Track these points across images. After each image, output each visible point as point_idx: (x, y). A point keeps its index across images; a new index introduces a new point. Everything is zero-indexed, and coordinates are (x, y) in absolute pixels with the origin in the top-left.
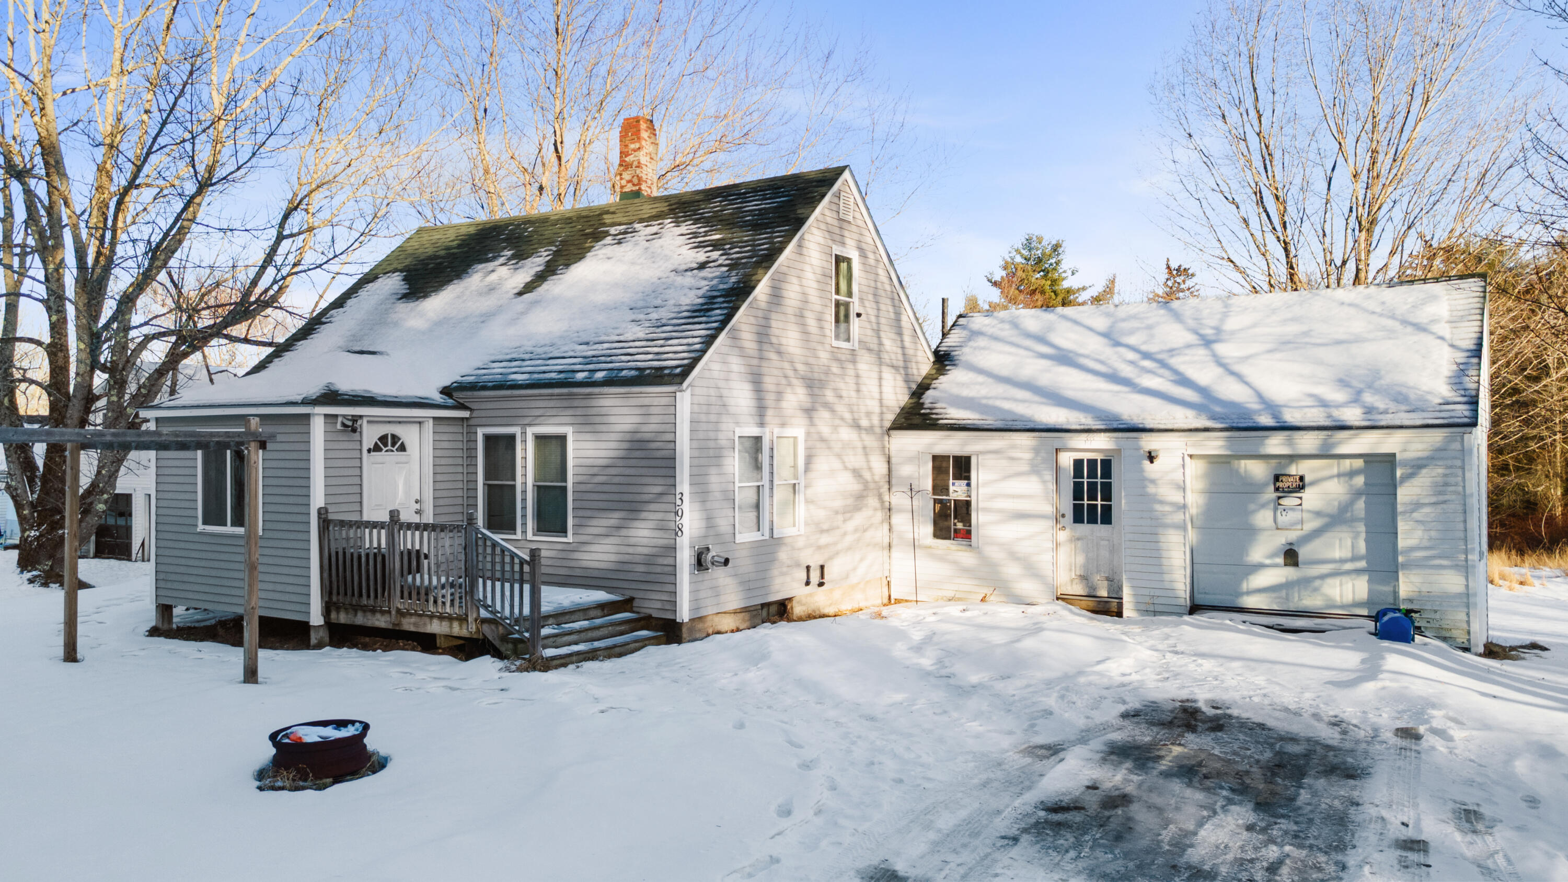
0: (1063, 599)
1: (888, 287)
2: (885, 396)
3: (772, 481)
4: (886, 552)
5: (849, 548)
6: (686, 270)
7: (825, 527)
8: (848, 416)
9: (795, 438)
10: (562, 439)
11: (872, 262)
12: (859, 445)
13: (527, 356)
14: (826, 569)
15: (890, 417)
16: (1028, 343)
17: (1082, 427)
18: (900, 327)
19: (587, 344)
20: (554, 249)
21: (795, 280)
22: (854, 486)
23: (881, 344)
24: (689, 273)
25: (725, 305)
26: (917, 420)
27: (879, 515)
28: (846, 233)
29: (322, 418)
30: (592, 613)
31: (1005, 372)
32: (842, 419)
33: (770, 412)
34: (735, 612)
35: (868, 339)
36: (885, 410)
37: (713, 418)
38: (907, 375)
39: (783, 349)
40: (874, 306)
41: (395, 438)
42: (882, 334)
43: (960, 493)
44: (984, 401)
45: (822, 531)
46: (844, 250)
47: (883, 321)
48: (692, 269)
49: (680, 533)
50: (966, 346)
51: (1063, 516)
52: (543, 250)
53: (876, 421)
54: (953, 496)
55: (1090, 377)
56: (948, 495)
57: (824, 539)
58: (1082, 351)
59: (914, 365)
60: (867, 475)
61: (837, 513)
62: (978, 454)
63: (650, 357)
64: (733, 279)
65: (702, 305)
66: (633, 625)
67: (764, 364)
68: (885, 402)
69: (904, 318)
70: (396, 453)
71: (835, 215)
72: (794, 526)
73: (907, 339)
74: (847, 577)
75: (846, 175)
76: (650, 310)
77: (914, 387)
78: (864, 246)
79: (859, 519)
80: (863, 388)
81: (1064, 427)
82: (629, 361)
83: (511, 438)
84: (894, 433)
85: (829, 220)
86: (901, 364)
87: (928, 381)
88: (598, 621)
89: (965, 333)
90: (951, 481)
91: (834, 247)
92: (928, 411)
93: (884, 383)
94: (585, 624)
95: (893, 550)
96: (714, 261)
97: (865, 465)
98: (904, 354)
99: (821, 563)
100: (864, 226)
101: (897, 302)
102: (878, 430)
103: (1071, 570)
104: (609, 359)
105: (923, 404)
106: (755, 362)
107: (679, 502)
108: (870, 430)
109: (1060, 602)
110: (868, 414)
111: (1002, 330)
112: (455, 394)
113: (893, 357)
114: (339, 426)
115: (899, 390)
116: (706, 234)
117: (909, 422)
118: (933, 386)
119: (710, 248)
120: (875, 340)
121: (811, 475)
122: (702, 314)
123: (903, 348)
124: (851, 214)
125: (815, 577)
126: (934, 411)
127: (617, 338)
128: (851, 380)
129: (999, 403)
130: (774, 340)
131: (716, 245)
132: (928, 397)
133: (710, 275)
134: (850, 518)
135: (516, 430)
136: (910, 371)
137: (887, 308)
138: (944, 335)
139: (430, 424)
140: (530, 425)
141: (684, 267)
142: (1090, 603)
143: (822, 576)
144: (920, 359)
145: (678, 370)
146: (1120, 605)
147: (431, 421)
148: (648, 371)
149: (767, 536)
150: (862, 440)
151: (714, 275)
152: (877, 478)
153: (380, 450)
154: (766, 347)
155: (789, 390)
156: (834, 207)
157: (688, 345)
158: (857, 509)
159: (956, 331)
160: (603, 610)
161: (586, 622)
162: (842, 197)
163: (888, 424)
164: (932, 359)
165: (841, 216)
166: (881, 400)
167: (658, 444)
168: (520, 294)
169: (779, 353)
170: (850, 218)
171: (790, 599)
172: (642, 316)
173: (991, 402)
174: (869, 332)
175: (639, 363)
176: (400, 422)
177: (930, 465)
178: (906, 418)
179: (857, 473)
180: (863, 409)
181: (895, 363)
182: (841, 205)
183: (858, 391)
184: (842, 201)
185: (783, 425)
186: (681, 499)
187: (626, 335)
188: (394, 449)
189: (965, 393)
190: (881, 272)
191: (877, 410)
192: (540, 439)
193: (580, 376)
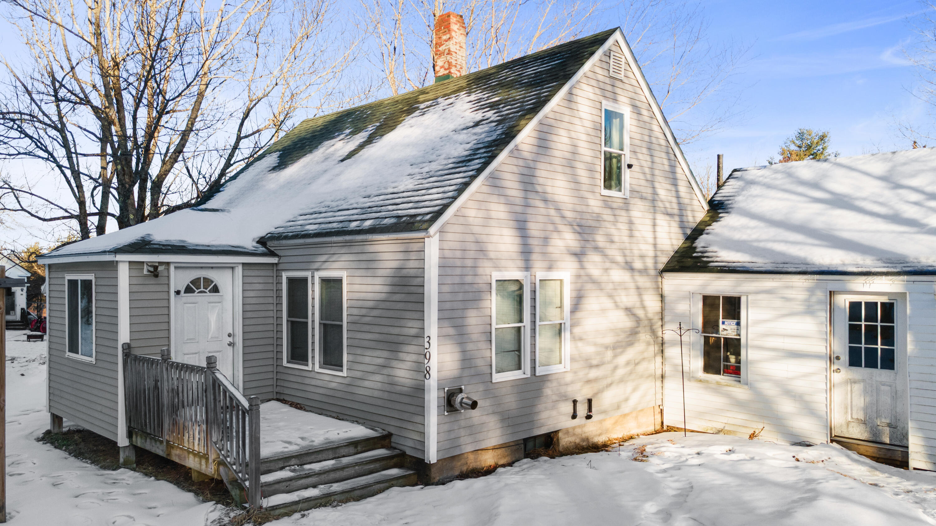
0: (838, 442)
1: (663, 142)
2: (659, 241)
3: (534, 322)
4: (659, 383)
5: (622, 380)
6: (464, 129)
7: (594, 362)
8: (620, 259)
9: (561, 281)
10: (339, 281)
11: (647, 119)
12: (632, 285)
13: (324, 210)
14: (593, 402)
15: (664, 260)
16: (801, 189)
17: (860, 270)
18: (675, 179)
19: (369, 197)
20: (378, 124)
21: (562, 132)
22: (627, 323)
23: (655, 193)
24: (465, 131)
25: (485, 155)
26: (689, 262)
27: (653, 349)
28: (618, 91)
29: (127, 264)
30: (343, 451)
31: (778, 217)
32: (613, 262)
33: (534, 257)
34: (494, 448)
35: (642, 189)
36: (659, 253)
37: (469, 263)
38: (682, 222)
39: (549, 197)
40: (648, 158)
41: (208, 281)
42: (657, 185)
43: (730, 332)
44: (755, 244)
45: (591, 367)
46: (616, 105)
47: (657, 172)
48: (468, 128)
49: (427, 376)
50: (739, 195)
51: (838, 358)
52: (370, 126)
53: (650, 263)
54: (723, 334)
55: (867, 218)
56: (717, 332)
57: (594, 374)
58: (859, 194)
59: (689, 214)
60: (640, 313)
61: (607, 348)
62: (747, 294)
63: (410, 205)
64: (498, 132)
65: (467, 156)
66: (384, 463)
67: (530, 210)
68: (659, 247)
69: (679, 170)
70: (208, 294)
71: (606, 73)
72: (560, 363)
73: (683, 189)
74: (618, 407)
75: (617, 35)
76: (424, 165)
77: (689, 232)
78: (638, 104)
79: (631, 353)
80: (636, 234)
81: (840, 269)
82: (393, 210)
83: (304, 281)
84: (667, 275)
85: (601, 78)
86: (676, 211)
87: (702, 227)
88: (345, 461)
89: (740, 183)
90: (721, 320)
91: (604, 102)
92: (700, 254)
93: (658, 229)
94: (330, 463)
95: (666, 381)
96: (487, 119)
97: (638, 304)
98: (679, 203)
99: (589, 397)
100: (637, 85)
101: (672, 157)
102: (652, 272)
103: (846, 413)
104: (379, 209)
105: (695, 248)
106: (519, 209)
107: (427, 345)
108: (644, 271)
109: (835, 444)
110: (642, 257)
111: (775, 179)
112: (269, 244)
113: (668, 205)
114: (145, 272)
115: (673, 236)
116: (488, 98)
117: (681, 264)
118: (706, 231)
119: (488, 109)
120: (650, 190)
121: (579, 315)
122: (464, 164)
123: (678, 197)
124: (623, 73)
125: (582, 410)
126: (706, 255)
127: (391, 190)
128: (623, 227)
129: (770, 245)
130: (539, 189)
131: (492, 106)
132: (700, 243)
133: (481, 131)
134: (622, 353)
135: (308, 274)
136: (685, 219)
137: (662, 160)
138: (719, 187)
139: (239, 270)
140: (317, 270)
141: (462, 127)
142: (871, 448)
143: (590, 409)
144: (696, 208)
145: (428, 217)
146: (906, 455)
147: (240, 267)
148: (404, 219)
149: (528, 374)
150: (635, 282)
151: (483, 130)
152: (650, 315)
153: (192, 291)
154: (531, 195)
155: (555, 235)
156: (605, 66)
157: (444, 192)
158: (630, 344)
159: (732, 182)
160: (356, 447)
161: (332, 462)
162: (612, 57)
163: (661, 266)
164: (706, 207)
165: (612, 74)
166: (655, 245)
167: (412, 288)
168: (342, 161)
169: (545, 201)
170: (621, 77)
171: (557, 432)
172: (417, 170)
173: (761, 245)
174: (643, 183)
175: (399, 212)
176: (212, 268)
177: (700, 305)
178: (678, 262)
179: (629, 311)
180: (636, 252)
181: (670, 211)
182: (612, 63)
183: (631, 236)
184: (612, 60)
185: (550, 268)
186: (428, 342)
187: (399, 188)
188: (207, 291)
189: (738, 236)
190: (656, 128)
191: (651, 253)
192: (325, 281)
193: (353, 225)
